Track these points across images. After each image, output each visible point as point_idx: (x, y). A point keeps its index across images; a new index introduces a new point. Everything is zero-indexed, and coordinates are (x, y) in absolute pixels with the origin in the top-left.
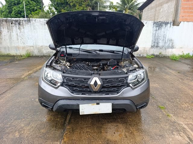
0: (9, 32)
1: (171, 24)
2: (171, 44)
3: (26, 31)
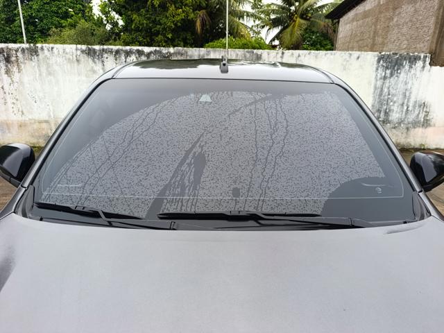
1: (424, 61)
2: (422, 116)
3: (26, 79)
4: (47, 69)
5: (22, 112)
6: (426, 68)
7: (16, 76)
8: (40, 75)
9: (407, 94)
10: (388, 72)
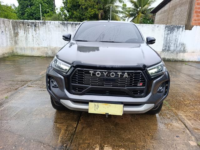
0: (25, 34)
1: (183, 28)
2: (182, 48)
3: (41, 33)
4: (48, 29)
5: (39, 44)
6: (183, 31)
7: (38, 32)
8: (46, 31)
9: (177, 40)
10: (169, 32)
